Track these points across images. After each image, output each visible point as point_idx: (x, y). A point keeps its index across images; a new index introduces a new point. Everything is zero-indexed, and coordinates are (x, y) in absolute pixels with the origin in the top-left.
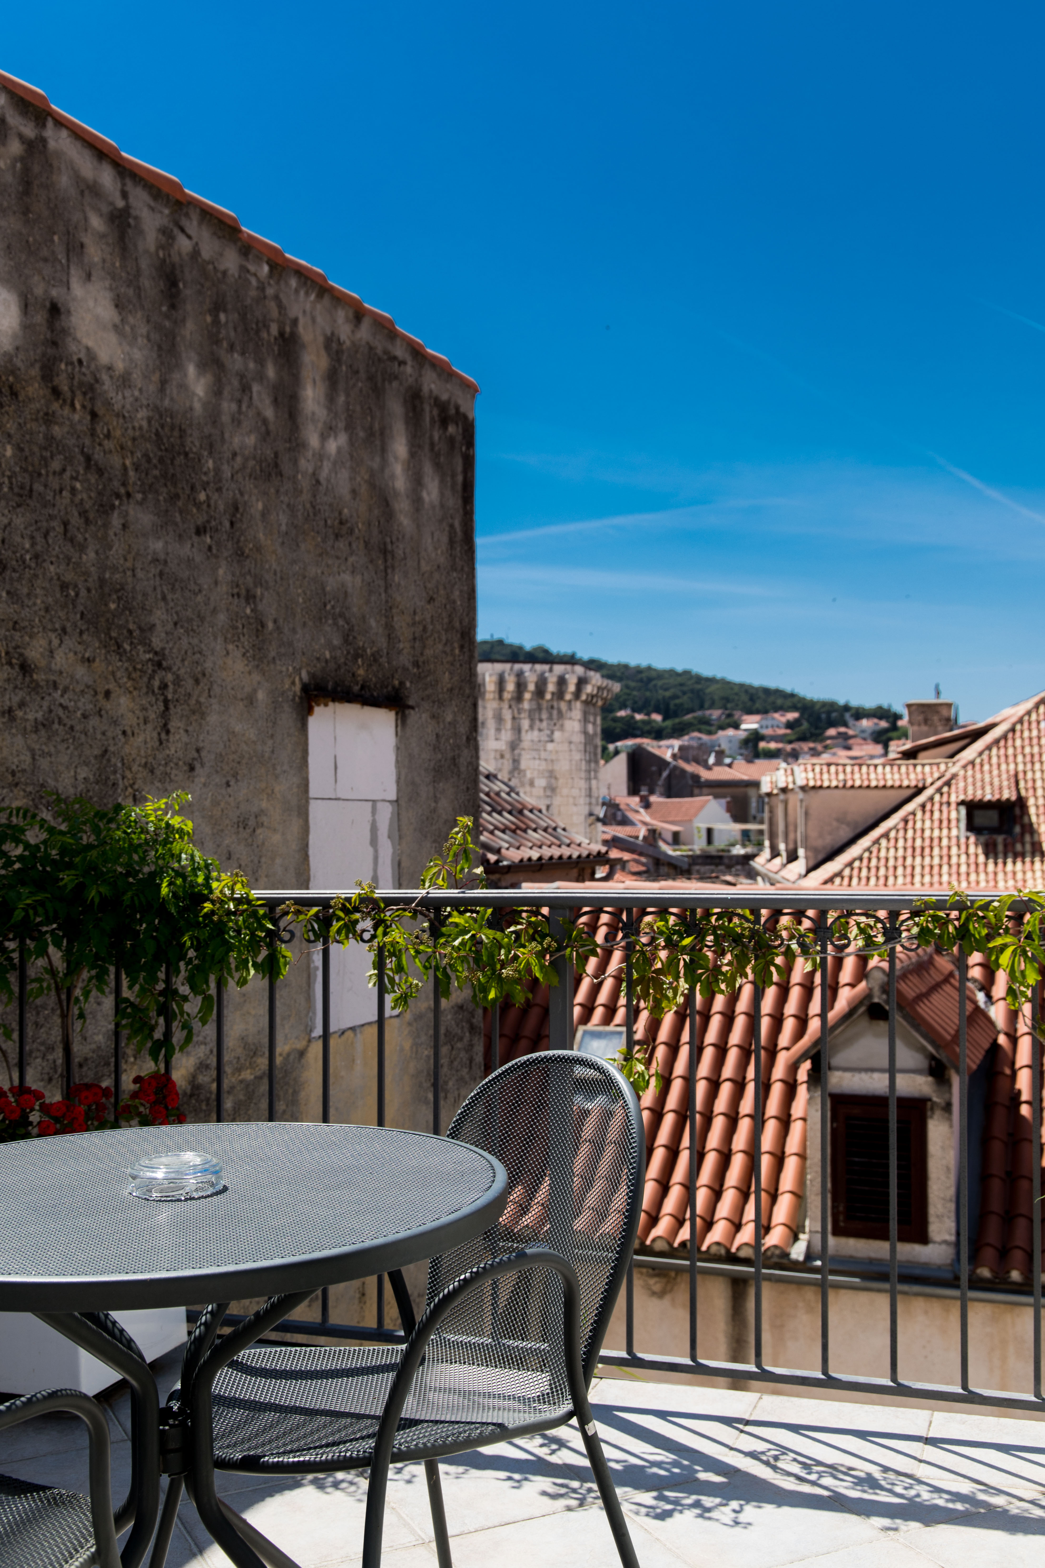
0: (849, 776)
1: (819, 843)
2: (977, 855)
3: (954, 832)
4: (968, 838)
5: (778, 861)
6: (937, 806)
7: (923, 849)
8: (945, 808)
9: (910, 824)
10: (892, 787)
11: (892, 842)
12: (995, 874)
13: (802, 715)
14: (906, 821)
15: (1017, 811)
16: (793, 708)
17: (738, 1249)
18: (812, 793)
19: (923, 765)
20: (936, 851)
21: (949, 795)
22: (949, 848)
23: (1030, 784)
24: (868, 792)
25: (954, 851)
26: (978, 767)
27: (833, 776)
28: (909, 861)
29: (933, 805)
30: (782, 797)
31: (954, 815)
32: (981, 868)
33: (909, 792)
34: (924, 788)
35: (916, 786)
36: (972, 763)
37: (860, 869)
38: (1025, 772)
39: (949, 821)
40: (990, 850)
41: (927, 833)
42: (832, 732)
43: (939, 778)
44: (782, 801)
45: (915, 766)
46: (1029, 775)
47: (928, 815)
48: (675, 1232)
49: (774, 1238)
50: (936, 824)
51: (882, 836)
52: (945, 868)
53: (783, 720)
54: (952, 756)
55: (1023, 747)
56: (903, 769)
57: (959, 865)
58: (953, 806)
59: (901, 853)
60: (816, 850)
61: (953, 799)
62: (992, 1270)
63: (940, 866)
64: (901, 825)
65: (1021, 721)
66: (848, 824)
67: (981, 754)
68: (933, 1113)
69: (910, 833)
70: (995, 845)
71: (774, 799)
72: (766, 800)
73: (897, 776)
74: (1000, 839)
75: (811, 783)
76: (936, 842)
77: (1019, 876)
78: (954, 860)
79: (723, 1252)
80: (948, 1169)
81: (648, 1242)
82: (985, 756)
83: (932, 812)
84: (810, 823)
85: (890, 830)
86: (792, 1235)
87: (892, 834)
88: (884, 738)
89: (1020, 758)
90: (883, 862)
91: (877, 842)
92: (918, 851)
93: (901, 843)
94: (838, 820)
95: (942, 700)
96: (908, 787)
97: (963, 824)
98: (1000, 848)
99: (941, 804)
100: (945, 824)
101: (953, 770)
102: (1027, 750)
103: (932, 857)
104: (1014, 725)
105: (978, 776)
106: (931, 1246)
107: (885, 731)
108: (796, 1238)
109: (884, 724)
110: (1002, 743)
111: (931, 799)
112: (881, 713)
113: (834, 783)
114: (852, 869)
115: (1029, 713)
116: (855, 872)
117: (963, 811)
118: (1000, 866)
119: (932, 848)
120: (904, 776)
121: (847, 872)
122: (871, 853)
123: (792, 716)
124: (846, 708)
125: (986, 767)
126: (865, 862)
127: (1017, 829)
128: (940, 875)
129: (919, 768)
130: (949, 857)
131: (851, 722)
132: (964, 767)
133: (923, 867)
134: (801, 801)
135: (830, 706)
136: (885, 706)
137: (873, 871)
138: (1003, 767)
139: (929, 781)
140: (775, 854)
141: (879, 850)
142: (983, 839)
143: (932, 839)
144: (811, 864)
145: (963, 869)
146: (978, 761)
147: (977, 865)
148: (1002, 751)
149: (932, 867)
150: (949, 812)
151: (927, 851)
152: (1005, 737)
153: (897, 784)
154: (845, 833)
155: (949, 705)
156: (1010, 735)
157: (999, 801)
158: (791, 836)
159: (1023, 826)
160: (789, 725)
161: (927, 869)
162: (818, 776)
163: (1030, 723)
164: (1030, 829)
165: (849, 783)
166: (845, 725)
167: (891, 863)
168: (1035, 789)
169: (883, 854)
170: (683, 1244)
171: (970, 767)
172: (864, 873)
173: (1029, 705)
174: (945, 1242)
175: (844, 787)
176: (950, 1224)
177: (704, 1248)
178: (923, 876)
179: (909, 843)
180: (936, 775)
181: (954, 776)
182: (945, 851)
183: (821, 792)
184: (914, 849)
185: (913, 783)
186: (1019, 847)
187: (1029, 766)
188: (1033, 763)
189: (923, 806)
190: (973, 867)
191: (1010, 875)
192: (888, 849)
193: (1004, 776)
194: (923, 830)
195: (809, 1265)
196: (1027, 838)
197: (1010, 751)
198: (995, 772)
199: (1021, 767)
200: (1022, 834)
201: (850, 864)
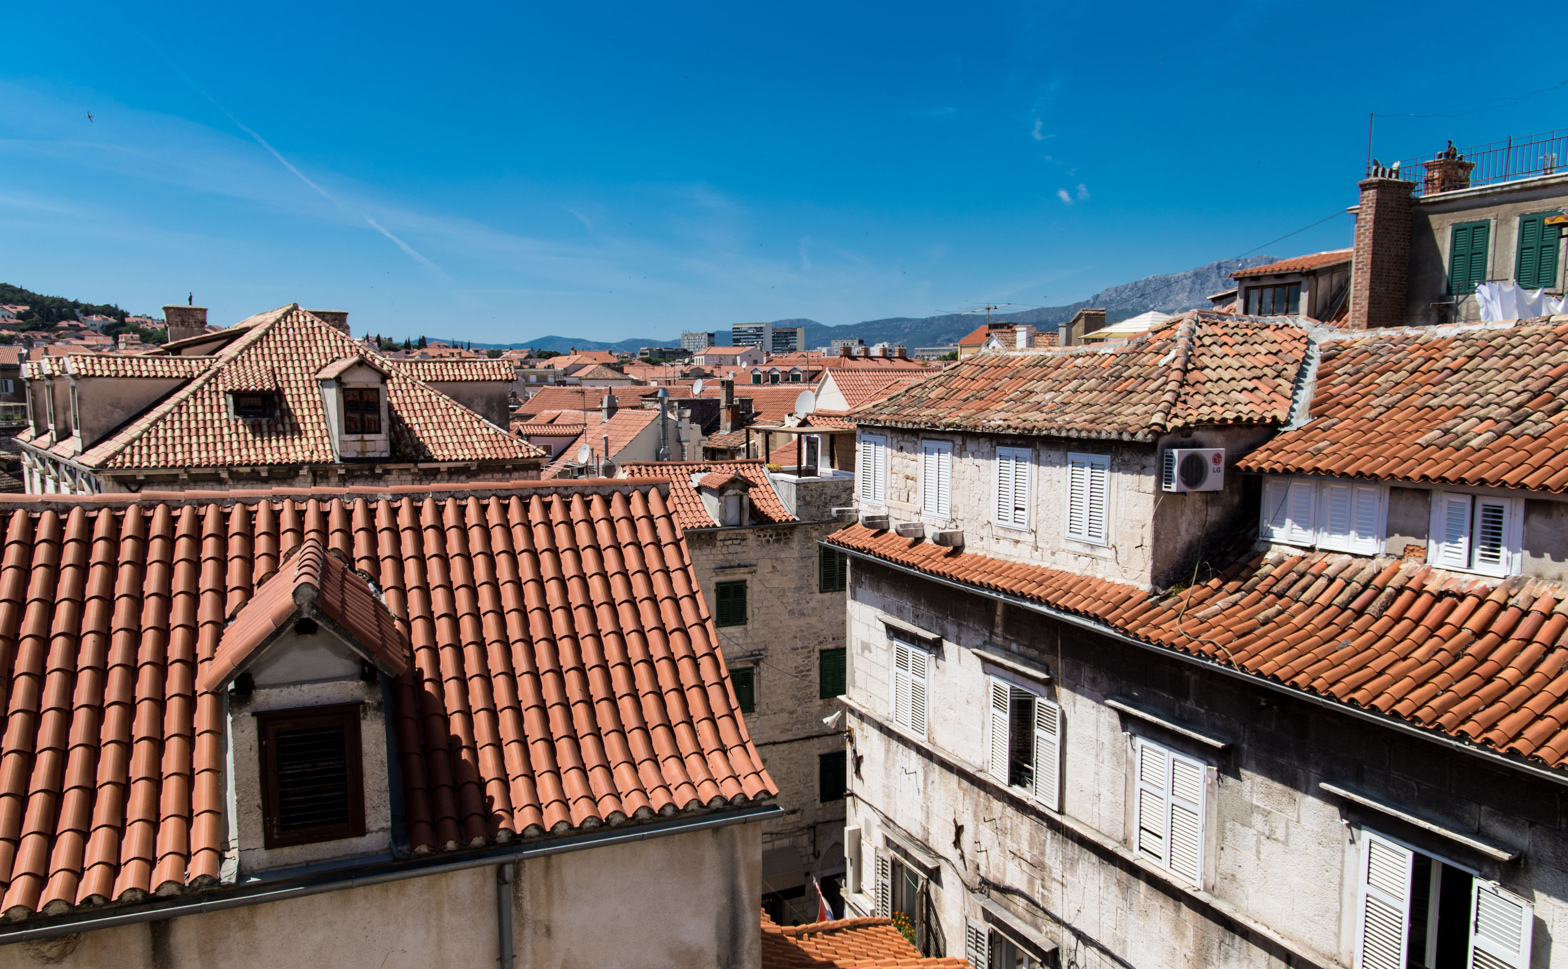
0: (120, 367)
1: (95, 425)
2: (246, 435)
3: (224, 416)
4: (236, 421)
5: (46, 439)
6: (206, 395)
7: (198, 429)
8: (214, 395)
9: (184, 409)
10: (163, 377)
11: (169, 425)
12: (263, 449)
13: (32, 308)
14: (180, 407)
15: (276, 399)
16: (24, 302)
17: (158, 889)
18: (84, 381)
19: (190, 360)
20: (210, 431)
21: (217, 385)
22: (221, 429)
23: (285, 378)
24: (140, 381)
25: (226, 431)
26: (240, 363)
27: (105, 367)
28: (186, 440)
29: (203, 393)
30: (48, 382)
31: (222, 401)
32: (250, 444)
33: (179, 382)
34: (192, 379)
35: (185, 377)
36: (235, 359)
37: (141, 448)
38: (280, 369)
39: (219, 406)
40: (256, 430)
41: (200, 417)
42: (64, 324)
43: (205, 371)
44: (48, 387)
45: (182, 360)
46: (284, 370)
47: (199, 401)
48: (73, 887)
49: (199, 866)
50: (208, 409)
51: (158, 419)
52: (219, 445)
53: (14, 311)
54: (213, 353)
55: (276, 349)
56: (172, 363)
57: (231, 443)
58: (221, 394)
59: (177, 433)
60: (91, 431)
61: (221, 387)
62: (429, 846)
63: (215, 444)
64: (176, 410)
65: (272, 327)
66: (122, 408)
67: (241, 352)
68: (366, 714)
69: (185, 417)
70: (260, 426)
71: (36, 385)
72: (28, 384)
73: (166, 369)
74: (264, 421)
75: (84, 372)
76: (209, 424)
77: (283, 450)
78: (226, 438)
79: (139, 896)
80: (382, 762)
81: (39, 909)
82: (245, 354)
83: (203, 399)
84: (84, 408)
85: (166, 413)
86: (217, 857)
87: (169, 417)
88: (114, 331)
89: (274, 357)
90: (161, 441)
91: (154, 423)
92: (193, 432)
93: (177, 425)
94: (112, 405)
95: (196, 305)
96: (177, 377)
97: (231, 410)
98: (265, 428)
99: (210, 393)
100: (215, 409)
101: (219, 364)
102: (280, 350)
103: (206, 437)
104: (267, 330)
105: (241, 370)
106: (368, 836)
107: (115, 326)
108: (222, 859)
109: (112, 320)
110: (259, 344)
111: (201, 388)
112: (108, 311)
113: (106, 373)
114: (133, 448)
115: (278, 321)
116: (136, 450)
117: (230, 399)
118: (266, 443)
119: (206, 429)
120: (173, 369)
121: (128, 450)
122: (150, 433)
123: (22, 308)
124: (76, 305)
125: (247, 363)
126: (145, 441)
127: (278, 413)
128: (216, 451)
129: (186, 363)
130: (222, 436)
131: (81, 317)
132: (228, 362)
133: (199, 445)
134: (73, 388)
135: (61, 303)
136: (113, 305)
137: (153, 449)
138: (262, 363)
139: (196, 373)
140: (41, 431)
141: (157, 431)
142: (249, 421)
143: (205, 422)
144: (87, 443)
145: (235, 445)
146: (240, 358)
147: (247, 442)
148: (259, 351)
149: (207, 445)
150: (218, 399)
151: (202, 431)
152: (260, 339)
153: (167, 374)
154: (119, 416)
155: (204, 311)
156: (265, 338)
157: (262, 390)
158: (61, 417)
159: (282, 411)
160: (20, 316)
161: (203, 447)
162: (89, 367)
163: (280, 329)
164: (288, 413)
165: (122, 373)
166: (77, 319)
167: (170, 441)
168: (289, 382)
169: (161, 434)
170: (88, 900)
171: (233, 363)
172: (145, 450)
173: (279, 314)
174: (382, 829)
175: (116, 376)
176: (386, 812)
177: (115, 897)
178: (200, 452)
179: (185, 425)
180: (202, 369)
181: (220, 370)
182: (217, 431)
183: (94, 380)
184: (190, 430)
185: (182, 375)
186: (280, 427)
187: (282, 364)
188: (286, 362)
189: (194, 394)
190: (243, 444)
191: (275, 450)
192: (166, 431)
193: (263, 371)
194: (196, 414)
195: (242, 884)
196: (287, 420)
197: (266, 351)
198: (255, 368)
199: (276, 364)
200: (282, 417)
201: (131, 443)
